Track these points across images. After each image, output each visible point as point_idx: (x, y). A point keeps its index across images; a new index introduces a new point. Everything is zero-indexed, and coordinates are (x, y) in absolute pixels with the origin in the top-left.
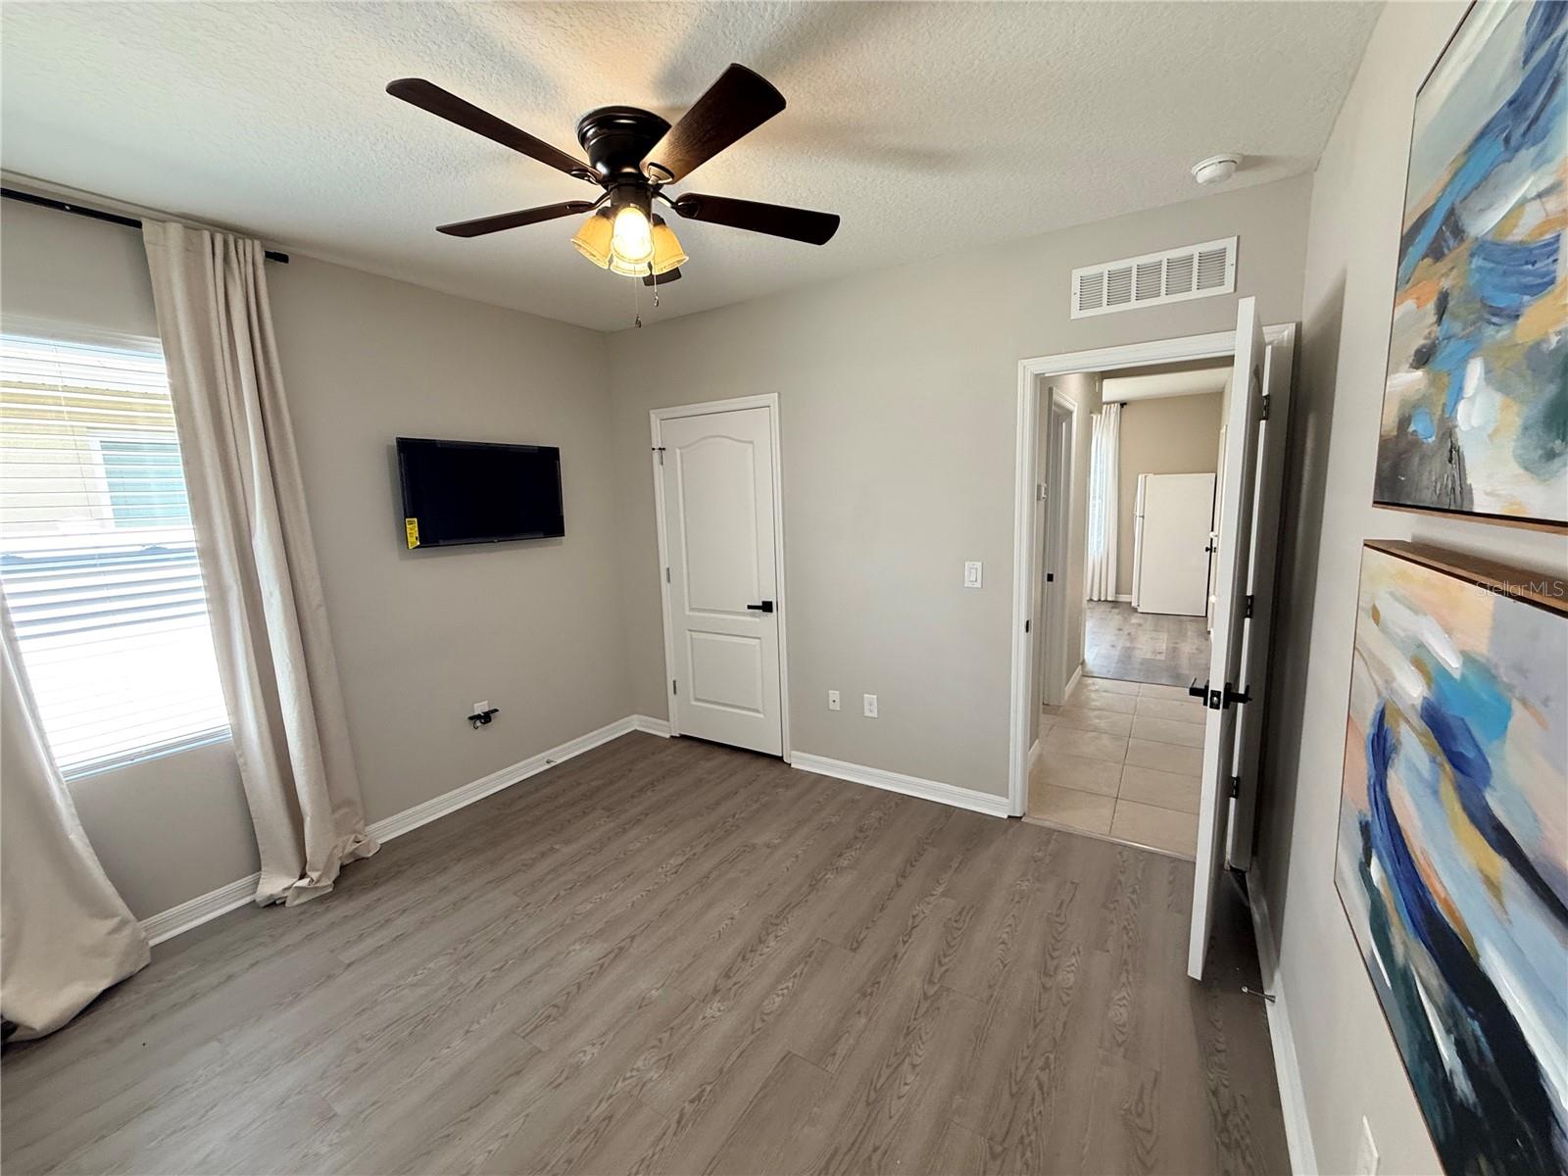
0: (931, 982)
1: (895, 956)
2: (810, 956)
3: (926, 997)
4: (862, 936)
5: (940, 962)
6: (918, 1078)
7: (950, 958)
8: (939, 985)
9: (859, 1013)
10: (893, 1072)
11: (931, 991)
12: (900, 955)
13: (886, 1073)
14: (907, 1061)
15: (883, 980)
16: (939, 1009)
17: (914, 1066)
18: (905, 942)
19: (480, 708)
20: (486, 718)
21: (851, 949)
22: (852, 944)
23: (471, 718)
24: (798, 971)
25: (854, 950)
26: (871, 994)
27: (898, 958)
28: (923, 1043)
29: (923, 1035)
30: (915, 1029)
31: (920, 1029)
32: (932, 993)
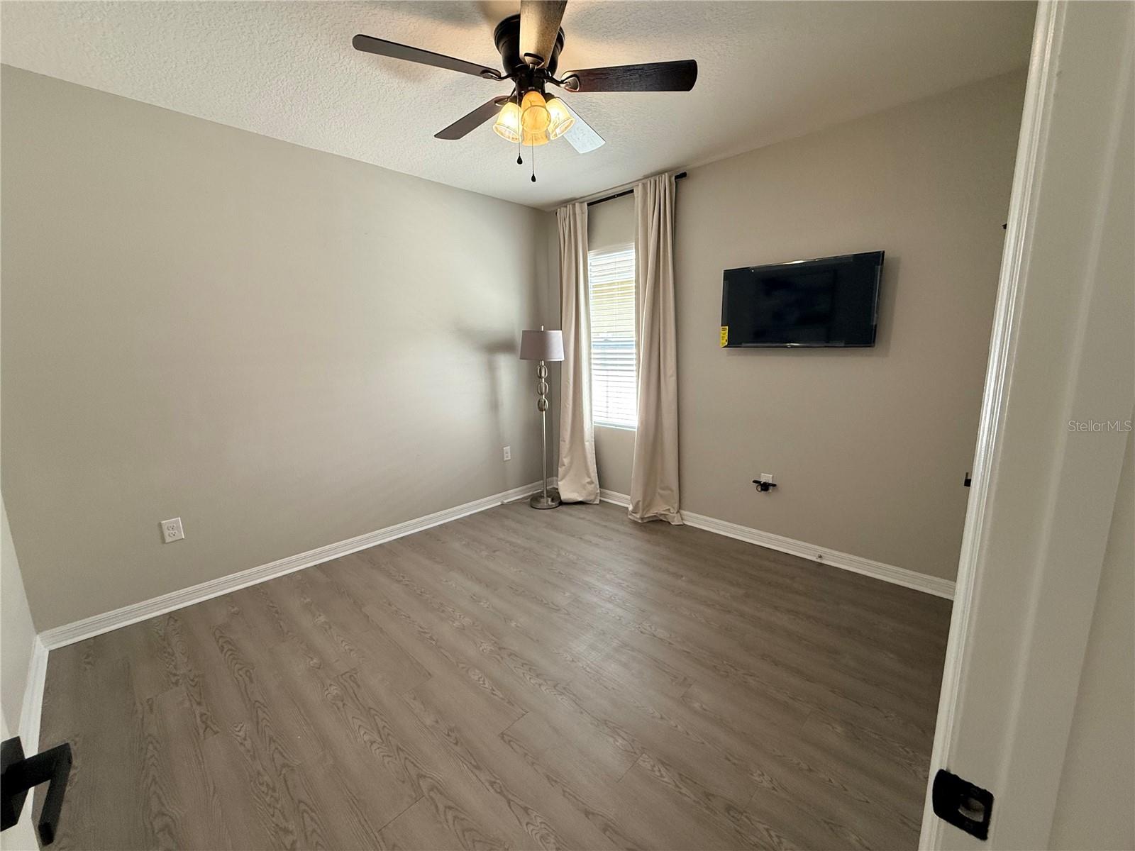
0: (432, 789)
1: (477, 767)
2: (509, 702)
3: (420, 776)
4: (515, 746)
5: (450, 808)
6: (363, 742)
7: (451, 822)
8: (426, 794)
9: (437, 722)
10: (378, 728)
11: (424, 785)
12: (477, 772)
13: (381, 724)
14: (380, 740)
15: (458, 749)
16: (403, 782)
17: (372, 743)
18: (492, 784)
19: (766, 478)
20: (765, 487)
21: (502, 733)
22: (508, 736)
23: (755, 482)
24: (497, 692)
25: (502, 735)
26: (448, 735)
27: (474, 770)
28: (383, 756)
29: (390, 759)
30: (399, 755)
31: (396, 759)
32: (421, 783)
